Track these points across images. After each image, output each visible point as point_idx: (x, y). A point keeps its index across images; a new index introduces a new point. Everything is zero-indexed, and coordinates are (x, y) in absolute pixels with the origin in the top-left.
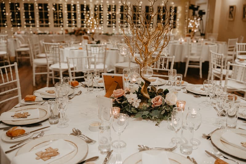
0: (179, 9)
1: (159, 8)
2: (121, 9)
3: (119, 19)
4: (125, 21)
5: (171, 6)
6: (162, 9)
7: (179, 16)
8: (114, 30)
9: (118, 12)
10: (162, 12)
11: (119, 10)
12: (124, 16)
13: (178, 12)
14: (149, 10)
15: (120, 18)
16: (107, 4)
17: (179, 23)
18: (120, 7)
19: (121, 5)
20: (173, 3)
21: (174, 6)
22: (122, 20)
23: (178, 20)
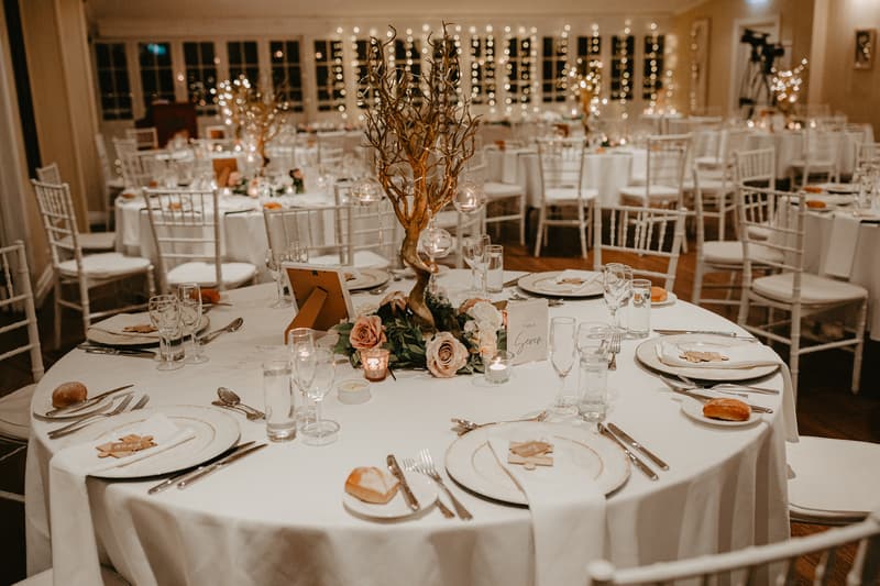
0: (672, 41)
1: (615, 40)
2: (510, 48)
3: (506, 79)
4: (521, 83)
5: (649, 33)
6: (624, 45)
7: (671, 62)
8: (493, 110)
9: (503, 58)
10: (624, 52)
11: (507, 52)
12: (520, 69)
13: (668, 50)
14: (589, 49)
15: (509, 76)
16: (472, 35)
17: (672, 83)
18: (507, 44)
19: (510, 37)
20: (653, 26)
21: (655, 34)
22: (513, 83)
23: (669, 73)
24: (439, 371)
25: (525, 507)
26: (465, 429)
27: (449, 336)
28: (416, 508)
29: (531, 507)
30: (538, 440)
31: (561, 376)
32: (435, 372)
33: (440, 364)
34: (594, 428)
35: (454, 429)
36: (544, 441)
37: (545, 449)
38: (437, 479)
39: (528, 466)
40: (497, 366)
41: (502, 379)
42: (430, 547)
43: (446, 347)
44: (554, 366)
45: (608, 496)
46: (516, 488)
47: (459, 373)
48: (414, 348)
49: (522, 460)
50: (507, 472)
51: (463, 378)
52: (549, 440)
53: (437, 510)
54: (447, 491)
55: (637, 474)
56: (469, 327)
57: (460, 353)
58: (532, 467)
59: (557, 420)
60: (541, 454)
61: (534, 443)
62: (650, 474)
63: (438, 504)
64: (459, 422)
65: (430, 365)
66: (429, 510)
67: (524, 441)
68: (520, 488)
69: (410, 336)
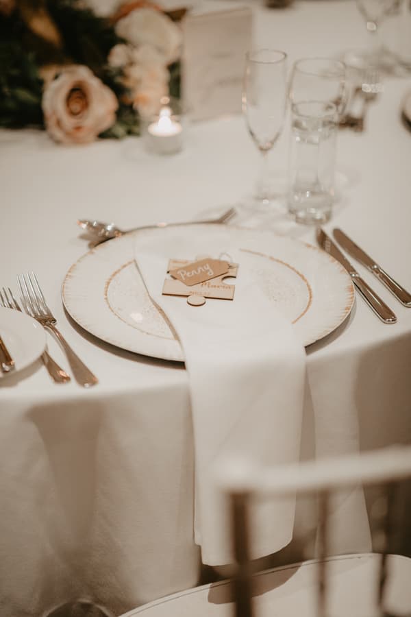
24: (68, 134)
25: (180, 365)
26: (100, 237)
27: (83, 74)
28: (7, 368)
29: (187, 365)
30: (215, 257)
31: (262, 149)
32: (59, 134)
33: (69, 122)
34: (310, 237)
35: (83, 237)
36: (224, 258)
37: (225, 272)
38: (47, 321)
39: (191, 300)
40: (164, 124)
41: (168, 148)
42: (32, 428)
43: (78, 94)
44: (252, 134)
45: (310, 348)
46: (171, 336)
47: (104, 135)
48: (24, 95)
49: (184, 289)
50: (161, 310)
51: (108, 146)
52: (233, 256)
53: (43, 371)
54: (62, 341)
55: (364, 312)
56: (118, 57)
57: (103, 104)
58: (201, 300)
59: (253, 222)
60: (217, 281)
61: (209, 261)
62: (385, 314)
63: (45, 360)
64: (90, 225)
65: (51, 122)
66: (29, 371)
67: (191, 258)
68: (176, 337)
69: (15, 72)
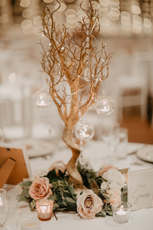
32: (82, 215)
33: (85, 210)
40: (121, 212)
41: (123, 221)
43: (89, 199)
47: (97, 216)
48: (69, 200)
51: (100, 219)
56: (104, 186)
57: (98, 203)
65: (79, 210)
69: (67, 191)
